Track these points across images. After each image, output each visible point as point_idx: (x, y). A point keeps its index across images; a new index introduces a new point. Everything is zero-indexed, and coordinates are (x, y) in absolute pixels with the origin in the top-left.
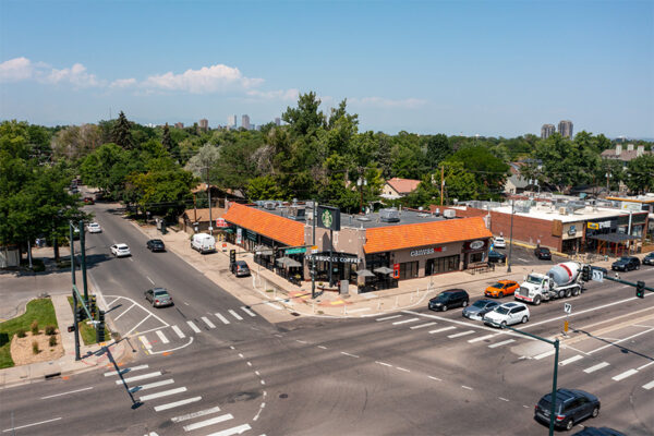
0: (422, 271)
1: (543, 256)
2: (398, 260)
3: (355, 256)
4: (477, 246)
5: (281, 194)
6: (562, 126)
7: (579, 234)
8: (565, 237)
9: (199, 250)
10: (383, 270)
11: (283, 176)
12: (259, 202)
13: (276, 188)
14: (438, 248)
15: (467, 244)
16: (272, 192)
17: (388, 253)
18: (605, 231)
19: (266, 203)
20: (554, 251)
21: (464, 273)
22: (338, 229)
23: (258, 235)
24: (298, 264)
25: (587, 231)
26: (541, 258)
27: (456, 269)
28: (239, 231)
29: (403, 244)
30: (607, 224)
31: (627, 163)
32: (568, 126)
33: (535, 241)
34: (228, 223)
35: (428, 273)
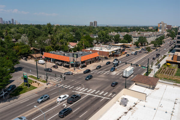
0: (89, 63)
1: (106, 58)
2: (86, 62)
3: (79, 62)
4: (97, 58)
5: (53, 49)
6: (95, 22)
7: (111, 54)
8: (109, 54)
9: (41, 64)
10: (84, 64)
11: (53, 45)
12: (50, 52)
13: (52, 48)
14: (91, 59)
15: (95, 58)
16: (51, 49)
17: (84, 61)
18: (115, 52)
19: (53, 52)
20: (108, 57)
21: (95, 63)
22: (78, 58)
23: (55, 59)
24: (68, 65)
25: (112, 53)
26: (106, 59)
27: (94, 62)
28: (52, 59)
29: (87, 59)
30: (115, 51)
31: (114, 36)
32: (96, 22)
33: (104, 56)
34: (45, 57)
35: (90, 64)
